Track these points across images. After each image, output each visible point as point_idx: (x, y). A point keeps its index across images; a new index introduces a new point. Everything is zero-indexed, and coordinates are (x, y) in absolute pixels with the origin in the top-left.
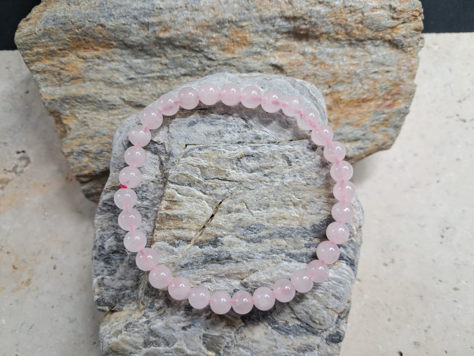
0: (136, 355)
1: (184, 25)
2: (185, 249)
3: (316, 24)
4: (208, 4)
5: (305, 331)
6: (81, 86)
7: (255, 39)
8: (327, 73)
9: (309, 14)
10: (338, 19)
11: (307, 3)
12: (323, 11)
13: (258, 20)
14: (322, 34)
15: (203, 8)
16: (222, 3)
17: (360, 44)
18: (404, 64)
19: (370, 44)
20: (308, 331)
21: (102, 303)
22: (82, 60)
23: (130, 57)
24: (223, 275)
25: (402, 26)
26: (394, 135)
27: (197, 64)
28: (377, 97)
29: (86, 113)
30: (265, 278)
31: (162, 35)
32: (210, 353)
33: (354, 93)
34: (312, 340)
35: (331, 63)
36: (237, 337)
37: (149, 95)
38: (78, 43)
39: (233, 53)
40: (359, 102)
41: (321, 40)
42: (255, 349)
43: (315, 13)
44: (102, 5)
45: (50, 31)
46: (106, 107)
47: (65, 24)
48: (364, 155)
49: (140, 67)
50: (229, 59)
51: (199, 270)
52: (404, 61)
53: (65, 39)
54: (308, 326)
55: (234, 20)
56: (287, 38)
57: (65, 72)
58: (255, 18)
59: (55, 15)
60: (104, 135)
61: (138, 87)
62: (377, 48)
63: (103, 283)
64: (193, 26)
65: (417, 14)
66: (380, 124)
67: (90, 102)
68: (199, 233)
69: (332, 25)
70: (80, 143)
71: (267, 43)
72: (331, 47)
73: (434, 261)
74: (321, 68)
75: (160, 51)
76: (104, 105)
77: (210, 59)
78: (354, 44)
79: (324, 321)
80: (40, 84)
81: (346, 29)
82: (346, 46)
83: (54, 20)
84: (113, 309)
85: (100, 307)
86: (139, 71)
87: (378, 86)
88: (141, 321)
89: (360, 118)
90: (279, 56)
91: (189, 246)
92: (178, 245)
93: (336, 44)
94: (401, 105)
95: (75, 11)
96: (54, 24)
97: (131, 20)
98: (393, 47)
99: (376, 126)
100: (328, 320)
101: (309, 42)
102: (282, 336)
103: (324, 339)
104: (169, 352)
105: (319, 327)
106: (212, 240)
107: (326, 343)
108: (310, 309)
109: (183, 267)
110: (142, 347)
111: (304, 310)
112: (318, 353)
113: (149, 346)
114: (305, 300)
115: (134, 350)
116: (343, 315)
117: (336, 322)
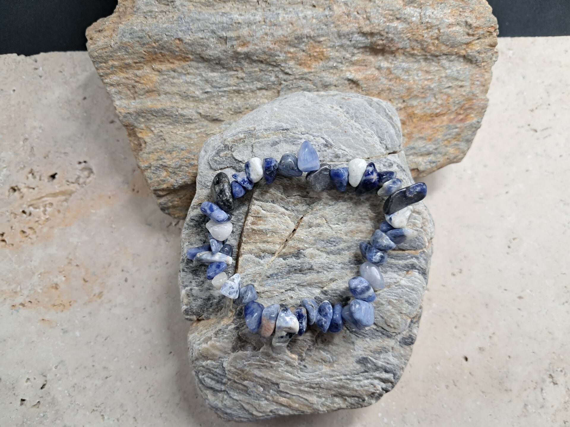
0: (225, 359)
1: (262, 39)
2: (270, 261)
3: (392, 40)
4: (287, 19)
5: (380, 334)
6: (156, 99)
7: (332, 53)
8: (402, 88)
9: (386, 30)
10: (414, 35)
11: (385, 20)
12: (400, 27)
13: (336, 35)
14: (398, 49)
15: (282, 23)
16: (301, 18)
17: (435, 59)
18: (477, 79)
19: (445, 59)
20: (383, 334)
21: (190, 313)
22: (157, 73)
23: (206, 71)
24: (305, 284)
25: (477, 41)
26: (466, 149)
27: (273, 79)
28: (449, 112)
29: (162, 127)
30: (344, 287)
31: (240, 49)
32: (294, 356)
33: (428, 107)
34: (387, 342)
35: (406, 77)
36: (318, 341)
37: (225, 109)
38: (154, 57)
39: (310, 67)
40: (432, 117)
41: (397, 55)
42: (335, 351)
43: (392, 29)
44: (180, 19)
45: (126, 44)
46: (183, 121)
47: (142, 38)
48: (436, 169)
49: (215, 80)
50: (306, 74)
52: (477, 76)
53: (141, 53)
54: (383, 330)
55: (312, 35)
56: (363, 53)
57: (140, 85)
58: (332, 33)
59: (132, 29)
60: (182, 150)
61: (214, 101)
62: (451, 63)
63: (192, 294)
64: (271, 41)
65: (492, 30)
66: (452, 138)
67: (167, 115)
68: (282, 246)
69: (408, 41)
70: (158, 157)
71: (344, 58)
72: (406, 62)
73: (500, 270)
74: (396, 82)
75: (237, 65)
76: (181, 119)
77: (287, 74)
78: (429, 59)
79: (398, 325)
80: (114, 97)
81: (422, 45)
82: (421, 61)
83: (131, 34)
84: (201, 318)
85: (188, 317)
86: (215, 84)
87: (451, 100)
88: (230, 328)
89: (432, 133)
90: (355, 71)
91: (273, 258)
92: (263, 257)
93: (411, 59)
94: (473, 119)
95: (152, 24)
96: (131, 38)
97: (209, 34)
98: (467, 62)
99: (449, 140)
100: (402, 324)
101: (385, 57)
102: (359, 339)
103: (397, 341)
104: (255, 355)
105: (393, 330)
106: (295, 252)
107: (400, 345)
108: (385, 314)
109: (269, 277)
110: (231, 352)
111: (379, 315)
112: (392, 354)
113: (237, 350)
114: (381, 306)
115: (223, 355)
116: (415, 320)
117: (409, 327)
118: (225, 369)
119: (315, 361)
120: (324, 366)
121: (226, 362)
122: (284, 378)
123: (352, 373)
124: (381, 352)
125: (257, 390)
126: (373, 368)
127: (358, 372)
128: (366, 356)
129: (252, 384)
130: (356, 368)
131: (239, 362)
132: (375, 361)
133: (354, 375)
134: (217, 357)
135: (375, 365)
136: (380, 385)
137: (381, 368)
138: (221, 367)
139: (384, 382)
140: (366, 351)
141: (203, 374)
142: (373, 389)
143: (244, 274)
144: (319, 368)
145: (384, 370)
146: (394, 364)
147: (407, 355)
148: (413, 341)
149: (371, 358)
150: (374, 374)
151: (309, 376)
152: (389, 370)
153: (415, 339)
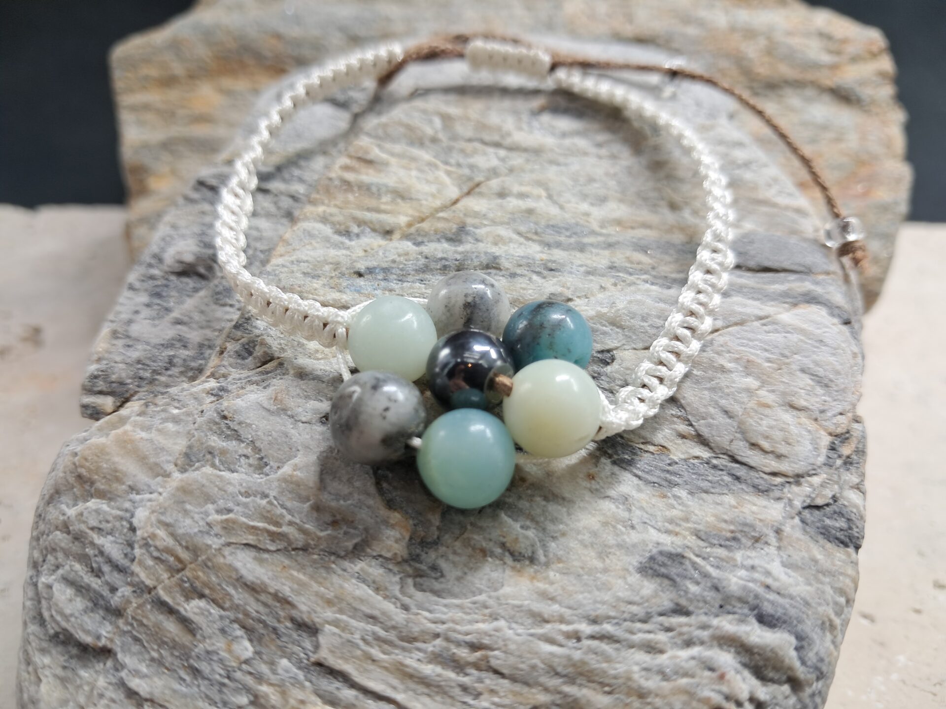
5: (727, 478)
20: (738, 478)
21: (100, 387)
34: (754, 508)
51: (405, 284)
54: (737, 466)
63: (126, 331)
79: (788, 444)
85: (92, 400)
88: (197, 388)
92: (358, 236)
102: (649, 490)
103: (794, 512)
104: (256, 491)
105: (774, 465)
106: (450, 231)
107: (805, 532)
108: (736, 400)
109: (360, 275)
110: (175, 469)
111: (717, 405)
112: (782, 557)
113: (197, 464)
114: (719, 375)
115: (147, 479)
116: (846, 450)
117: (828, 464)
118: (133, 539)
119: (478, 551)
120: (508, 572)
121: (149, 504)
122: (344, 605)
123: (624, 612)
124: (735, 539)
125: (230, 651)
126: (708, 598)
127: (649, 610)
128: (679, 550)
129: (217, 617)
130: (638, 594)
131: (190, 511)
132: (714, 572)
133: (633, 621)
134: (123, 483)
135: (716, 588)
136: (744, 679)
137: (741, 600)
138: (125, 530)
139: (759, 673)
140: (677, 534)
141: (54, 568)
142: (713, 690)
143: (290, 259)
144: (489, 580)
145: (755, 612)
146: (794, 594)
147: (841, 574)
148: (855, 530)
149: (698, 560)
150: (715, 622)
151: (445, 610)
152: (776, 611)
153: (859, 523)
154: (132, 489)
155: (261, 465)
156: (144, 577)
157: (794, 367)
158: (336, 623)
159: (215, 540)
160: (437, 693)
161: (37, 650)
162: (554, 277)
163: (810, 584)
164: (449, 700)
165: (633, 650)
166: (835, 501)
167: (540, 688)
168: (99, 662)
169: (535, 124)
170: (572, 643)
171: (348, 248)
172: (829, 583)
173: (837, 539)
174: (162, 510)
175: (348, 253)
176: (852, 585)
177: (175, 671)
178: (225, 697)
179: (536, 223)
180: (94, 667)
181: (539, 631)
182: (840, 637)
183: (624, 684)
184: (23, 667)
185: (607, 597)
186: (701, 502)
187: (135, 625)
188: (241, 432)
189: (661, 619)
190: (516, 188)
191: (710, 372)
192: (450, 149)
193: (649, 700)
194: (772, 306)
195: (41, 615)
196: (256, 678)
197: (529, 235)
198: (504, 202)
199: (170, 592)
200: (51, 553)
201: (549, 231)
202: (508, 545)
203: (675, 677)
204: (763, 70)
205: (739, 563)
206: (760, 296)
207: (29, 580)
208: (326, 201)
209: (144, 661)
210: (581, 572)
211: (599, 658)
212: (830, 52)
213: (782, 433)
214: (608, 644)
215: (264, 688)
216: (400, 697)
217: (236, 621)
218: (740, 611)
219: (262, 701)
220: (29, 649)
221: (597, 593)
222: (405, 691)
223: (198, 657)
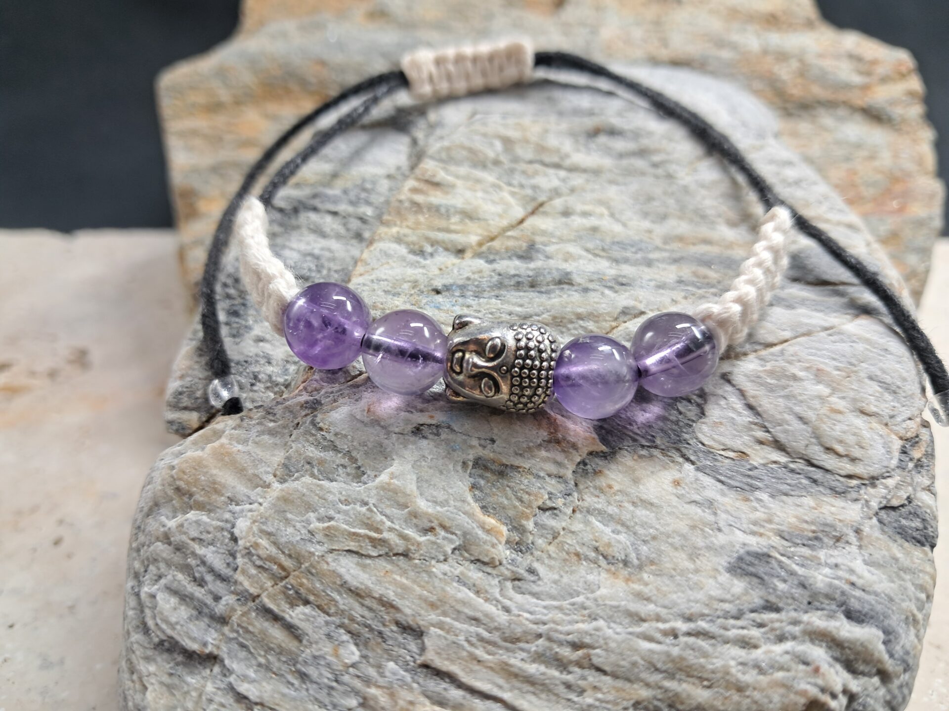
0: (248, 506)
2: (449, 263)
5: (805, 481)
20: (815, 481)
28: (861, 201)
32: (492, 523)
34: (833, 509)
36: (581, 487)
42: (644, 525)
51: (482, 300)
54: (813, 469)
79: (861, 448)
85: (177, 415)
87: (858, 181)
92: (432, 255)
102: (732, 494)
103: (871, 513)
104: (356, 499)
105: (849, 468)
106: (520, 247)
107: (883, 532)
108: (809, 408)
109: (438, 292)
110: (274, 480)
111: (791, 411)
112: (863, 556)
113: (296, 475)
114: (791, 383)
115: (246, 490)
116: (917, 454)
117: (901, 467)
118: (235, 548)
119: (572, 555)
120: (604, 575)
121: (250, 514)
122: (447, 607)
123: (717, 610)
124: (817, 538)
125: (337, 656)
126: (797, 595)
127: (741, 607)
128: (765, 550)
129: (323, 623)
130: (729, 592)
131: (292, 520)
132: (800, 571)
133: (726, 618)
134: (222, 495)
135: (803, 586)
136: (837, 673)
137: (828, 596)
138: (227, 540)
139: (850, 667)
140: (761, 535)
141: (156, 578)
142: (809, 683)
143: (371, 278)
144: (586, 583)
145: (843, 608)
146: (879, 591)
147: (921, 571)
148: (930, 529)
149: (783, 559)
150: (805, 618)
151: (545, 611)
152: (863, 608)
153: (933, 523)
154: (231, 500)
155: (359, 474)
156: (246, 584)
157: (862, 375)
158: (440, 625)
159: (318, 547)
160: (542, 691)
161: (142, 658)
162: (625, 291)
163: (893, 582)
164: (554, 698)
165: (728, 646)
166: (910, 502)
167: (641, 684)
168: (205, 668)
169: (593, 146)
170: (670, 640)
171: (424, 267)
172: (910, 580)
173: (914, 538)
174: (264, 520)
175: (424, 271)
176: (931, 582)
177: (282, 675)
178: (335, 700)
179: (602, 240)
180: (200, 673)
181: (637, 629)
182: (922, 631)
183: (723, 678)
184: (126, 675)
185: (700, 595)
186: (781, 504)
187: (241, 631)
188: (337, 443)
189: (753, 615)
190: (579, 207)
191: (783, 381)
192: (512, 171)
193: (748, 693)
194: (836, 317)
195: (144, 624)
196: (363, 681)
197: (597, 252)
198: (568, 220)
199: (275, 600)
200: (153, 564)
201: (615, 247)
202: (601, 549)
203: (771, 671)
204: (796, 91)
205: (823, 561)
206: (822, 308)
207: (130, 590)
208: (398, 223)
209: (251, 666)
210: (673, 573)
211: (697, 654)
212: (861, 73)
213: (855, 437)
214: (703, 640)
215: (373, 691)
216: (506, 696)
217: (341, 626)
218: (827, 607)
219: (372, 703)
220: (133, 658)
221: (690, 592)
222: (511, 690)
223: (305, 662)
